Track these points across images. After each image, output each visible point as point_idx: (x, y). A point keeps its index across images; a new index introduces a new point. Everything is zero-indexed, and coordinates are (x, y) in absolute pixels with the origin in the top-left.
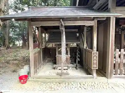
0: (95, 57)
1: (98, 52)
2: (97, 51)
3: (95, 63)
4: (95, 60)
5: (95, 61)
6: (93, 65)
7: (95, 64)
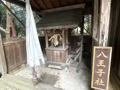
0: (101, 62)
1: (111, 48)
2: (109, 44)
3: (100, 75)
4: (101, 68)
5: (101, 71)
6: (95, 79)
7: (101, 78)
